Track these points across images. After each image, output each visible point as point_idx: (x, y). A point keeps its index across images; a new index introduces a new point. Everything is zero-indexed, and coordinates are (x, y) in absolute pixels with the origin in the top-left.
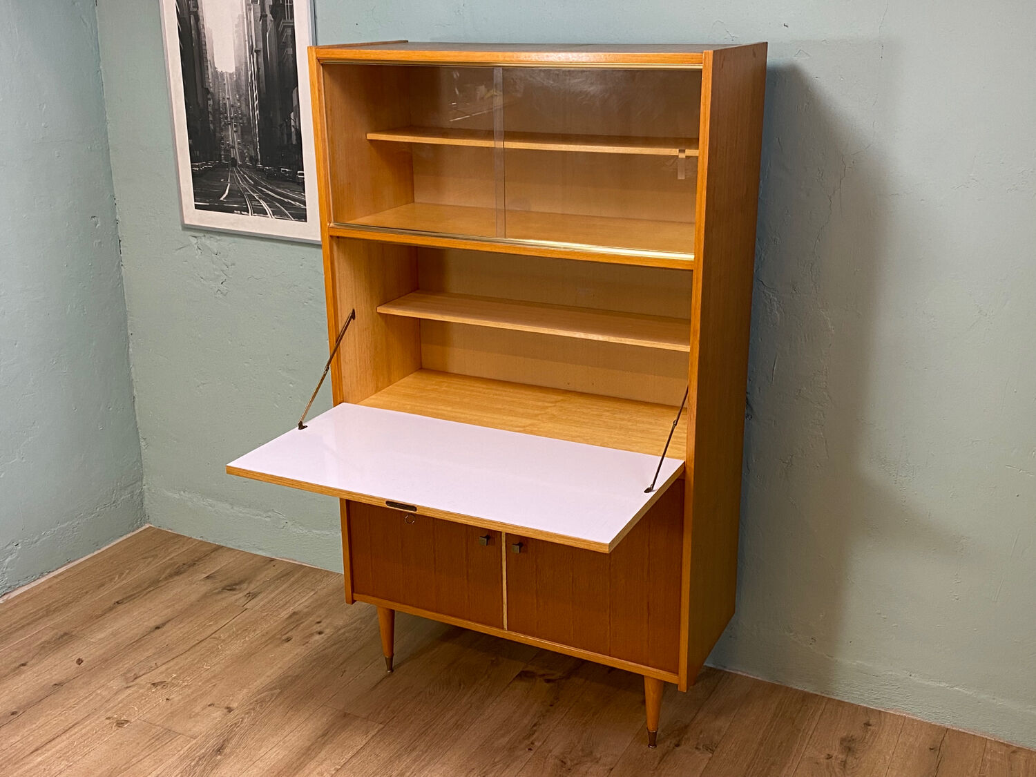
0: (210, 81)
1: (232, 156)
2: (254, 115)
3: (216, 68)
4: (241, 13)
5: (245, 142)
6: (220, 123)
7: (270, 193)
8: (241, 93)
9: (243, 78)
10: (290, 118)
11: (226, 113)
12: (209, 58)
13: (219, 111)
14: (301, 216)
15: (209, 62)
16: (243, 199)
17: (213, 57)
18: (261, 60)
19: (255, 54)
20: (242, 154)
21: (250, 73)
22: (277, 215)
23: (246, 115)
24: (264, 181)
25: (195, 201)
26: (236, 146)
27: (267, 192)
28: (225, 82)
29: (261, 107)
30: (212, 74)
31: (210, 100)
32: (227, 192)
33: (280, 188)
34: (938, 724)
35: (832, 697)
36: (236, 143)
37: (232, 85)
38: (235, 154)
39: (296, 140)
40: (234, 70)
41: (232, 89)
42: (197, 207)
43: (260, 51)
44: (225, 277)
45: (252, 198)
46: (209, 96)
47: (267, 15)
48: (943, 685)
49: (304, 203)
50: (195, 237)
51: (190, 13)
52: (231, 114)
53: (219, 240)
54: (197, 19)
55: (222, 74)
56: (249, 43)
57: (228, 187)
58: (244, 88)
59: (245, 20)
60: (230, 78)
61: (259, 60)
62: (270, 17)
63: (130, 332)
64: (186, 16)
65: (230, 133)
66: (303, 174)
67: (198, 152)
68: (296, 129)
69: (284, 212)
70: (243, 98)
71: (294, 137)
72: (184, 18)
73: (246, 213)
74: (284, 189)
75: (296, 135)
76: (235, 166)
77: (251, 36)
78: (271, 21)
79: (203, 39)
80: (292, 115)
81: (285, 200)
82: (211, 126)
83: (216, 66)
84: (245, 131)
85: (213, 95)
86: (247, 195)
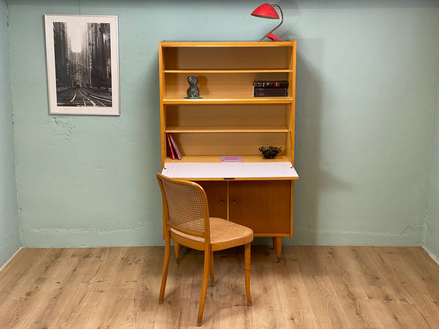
0: (69, 56)
1: (78, 84)
2: (89, 68)
3: (72, 51)
4: (85, 30)
5: (84, 79)
6: (73, 71)
7: (95, 97)
8: (83, 60)
9: (85, 55)
10: (107, 69)
11: (76, 68)
12: (68, 47)
13: (73, 67)
14: (110, 105)
15: (68, 49)
16: (81, 101)
17: (71, 47)
18: (94, 47)
19: (91, 46)
20: (83, 84)
21: (88, 53)
22: (98, 105)
23: (85, 69)
24: (92, 93)
25: (57, 103)
26: (80, 80)
27: (94, 97)
28: (76, 56)
29: (93, 65)
30: (70, 53)
31: (68, 63)
32: (74, 98)
33: (100, 95)
34: (350, 245)
35: (318, 245)
36: (80, 79)
37: (79, 57)
38: (79, 83)
39: (109, 77)
40: (81, 52)
41: (79, 59)
42: (58, 105)
43: (93, 44)
44: (70, 133)
45: (86, 100)
46: (68, 62)
47: (97, 32)
48: (350, 232)
49: (111, 100)
50: (54, 118)
51: (60, 30)
52: (78, 68)
53: (68, 118)
54: (64, 32)
55: (75, 53)
56: (88, 41)
57: (75, 97)
58: (85, 58)
59: (87, 33)
60: (79, 55)
61: (93, 48)
62: (99, 32)
63: (16, 162)
64: (58, 31)
65: (77, 75)
66: (111, 89)
67: (60, 84)
68: (109, 73)
69: (102, 104)
70: (84, 62)
71: (108, 76)
72: (57, 32)
73: (83, 106)
74: (102, 95)
75: (109, 75)
76: (79, 88)
77: (90, 39)
78: (100, 33)
79: (66, 40)
80: (107, 68)
81: (103, 99)
82: (68, 73)
83: (72, 50)
84: (85, 74)
85: (69, 61)
86: (84, 99)
